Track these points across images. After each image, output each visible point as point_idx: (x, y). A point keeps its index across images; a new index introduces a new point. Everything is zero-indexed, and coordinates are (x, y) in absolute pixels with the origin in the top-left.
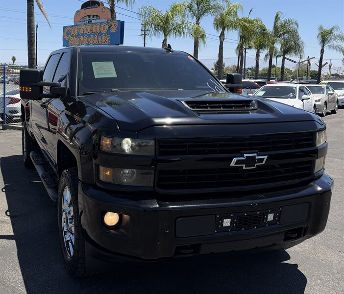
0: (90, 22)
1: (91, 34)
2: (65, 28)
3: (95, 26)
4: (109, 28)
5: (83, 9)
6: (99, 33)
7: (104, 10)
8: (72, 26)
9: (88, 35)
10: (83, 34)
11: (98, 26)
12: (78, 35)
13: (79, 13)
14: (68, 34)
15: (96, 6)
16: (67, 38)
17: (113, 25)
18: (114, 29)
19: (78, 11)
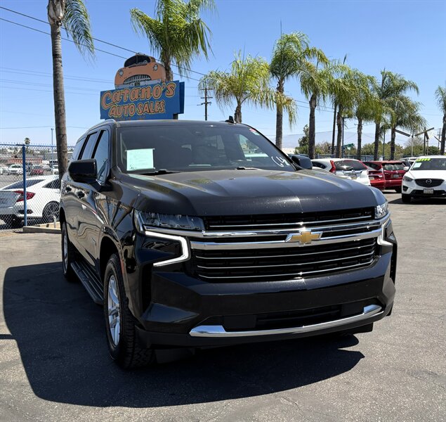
0: (137, 84)
1: (139, 101)
2: (102, 93)
3: (144, 90)
4: (164, 91)
5: (127, 68)
6: (151, 100)
7: (156, 68)
8: (112, 91)
9: (136, 103)
10: (128, 102)
11: (149, 90)
12: (122, 103)
13: (121, 73)
14: (108, 102)
15: (146, 62)
16: (105, 107)
17: (169, 87)
18: (171, 93)
19: (121, 70)
